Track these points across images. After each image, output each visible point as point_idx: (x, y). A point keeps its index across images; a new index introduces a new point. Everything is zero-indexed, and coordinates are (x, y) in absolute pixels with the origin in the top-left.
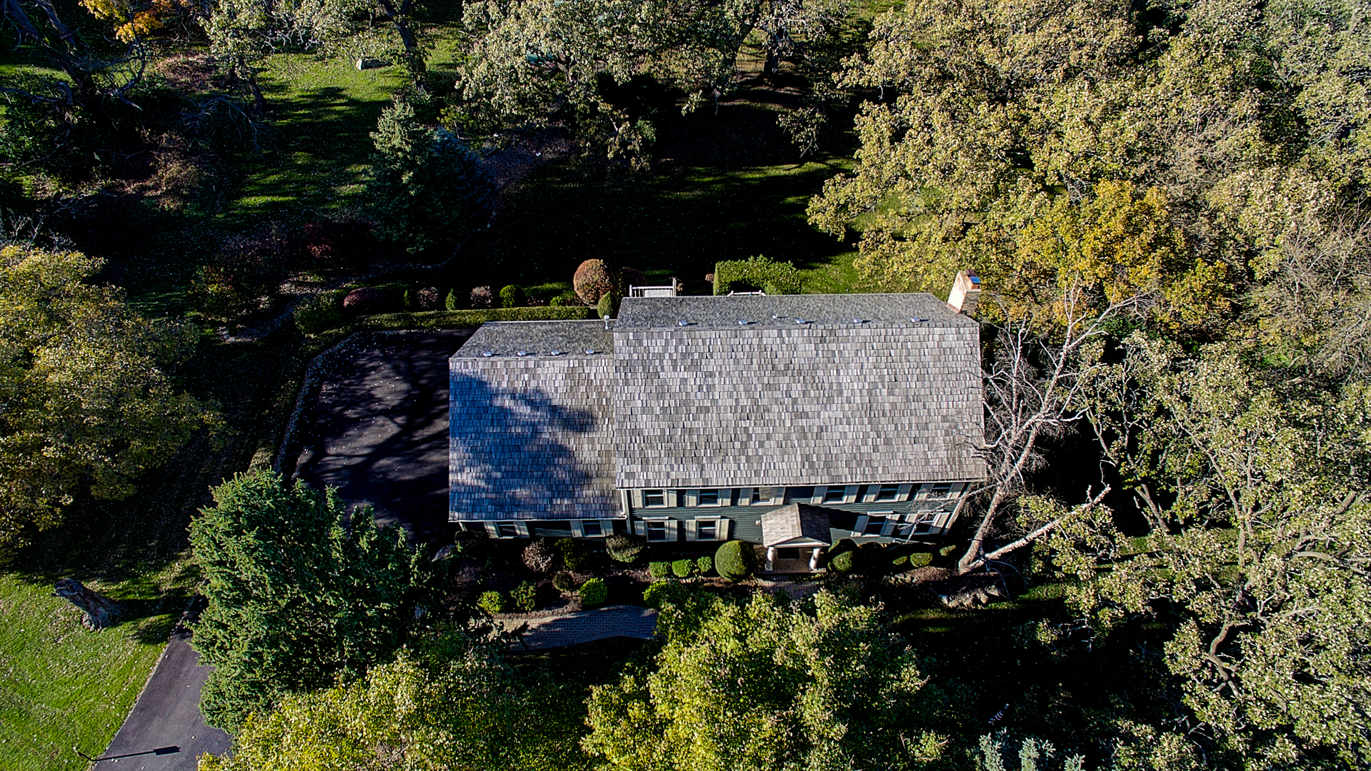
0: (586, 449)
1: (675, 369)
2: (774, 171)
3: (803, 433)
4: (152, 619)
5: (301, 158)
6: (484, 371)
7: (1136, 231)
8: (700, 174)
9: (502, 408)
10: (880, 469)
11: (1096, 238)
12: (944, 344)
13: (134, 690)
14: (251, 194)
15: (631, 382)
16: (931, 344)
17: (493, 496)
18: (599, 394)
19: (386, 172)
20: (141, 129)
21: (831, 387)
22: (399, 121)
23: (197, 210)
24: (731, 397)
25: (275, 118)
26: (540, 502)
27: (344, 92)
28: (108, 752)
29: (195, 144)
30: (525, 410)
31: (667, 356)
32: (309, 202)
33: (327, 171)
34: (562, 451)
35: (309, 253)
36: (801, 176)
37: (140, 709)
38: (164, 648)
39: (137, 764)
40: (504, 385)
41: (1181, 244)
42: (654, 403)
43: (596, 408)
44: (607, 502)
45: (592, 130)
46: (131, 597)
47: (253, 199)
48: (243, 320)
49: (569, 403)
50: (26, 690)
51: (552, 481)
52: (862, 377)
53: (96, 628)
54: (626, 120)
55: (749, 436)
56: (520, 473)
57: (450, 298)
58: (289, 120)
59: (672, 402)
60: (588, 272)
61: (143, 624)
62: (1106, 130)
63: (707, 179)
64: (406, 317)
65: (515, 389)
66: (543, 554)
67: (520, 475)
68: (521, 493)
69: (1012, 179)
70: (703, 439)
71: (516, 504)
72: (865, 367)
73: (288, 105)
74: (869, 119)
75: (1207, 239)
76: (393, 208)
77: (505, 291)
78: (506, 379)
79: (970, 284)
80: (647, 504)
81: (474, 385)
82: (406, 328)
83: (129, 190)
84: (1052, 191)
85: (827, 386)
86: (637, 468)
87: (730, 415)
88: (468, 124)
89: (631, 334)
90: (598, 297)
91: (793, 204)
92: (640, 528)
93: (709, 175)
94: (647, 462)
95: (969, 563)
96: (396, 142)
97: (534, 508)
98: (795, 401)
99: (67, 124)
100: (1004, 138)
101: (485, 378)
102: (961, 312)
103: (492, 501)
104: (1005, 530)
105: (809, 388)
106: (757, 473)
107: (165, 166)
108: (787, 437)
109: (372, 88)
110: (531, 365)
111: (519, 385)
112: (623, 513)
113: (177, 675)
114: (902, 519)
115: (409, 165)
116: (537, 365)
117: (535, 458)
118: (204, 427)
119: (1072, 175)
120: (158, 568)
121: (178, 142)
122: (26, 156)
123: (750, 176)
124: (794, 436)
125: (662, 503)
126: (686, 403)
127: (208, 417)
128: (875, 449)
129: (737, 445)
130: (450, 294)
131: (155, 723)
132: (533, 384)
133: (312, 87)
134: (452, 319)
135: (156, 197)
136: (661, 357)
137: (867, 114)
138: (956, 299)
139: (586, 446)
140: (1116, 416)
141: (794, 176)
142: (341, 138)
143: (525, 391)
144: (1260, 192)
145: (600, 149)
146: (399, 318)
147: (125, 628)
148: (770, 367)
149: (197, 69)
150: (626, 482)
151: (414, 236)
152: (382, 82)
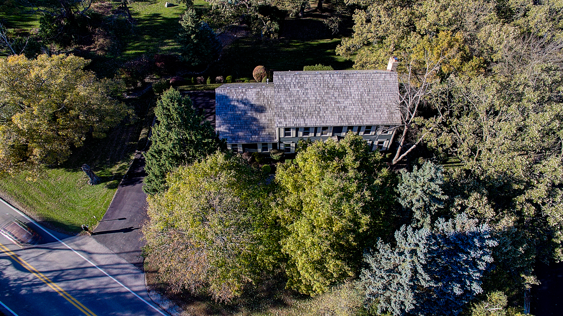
0: (263, 119)
1: (295, 88)
2: (322, 42)
3: (339, 109)
4: (111, 182)
5: (147, 38)
6: (227, 93)
7: (452, 47)
8: (295, 42)
9: (234, 106)
10: (365, 121)
11: (438, 49)
12: (386, 79)
13: (108, 202)
14: (130, 50)
15: (280, 92)
16: (381, 79)
17: (231, 135)
18: (268, 100)
19: (185, 35)
20: (88, 27)
21: (348, 94)
22: (190, 16)
23: (111, 55)
24: (314, 96)
25: (136, 24)
26: (248, 137)
27: (161, 15)
28: (103, 219)
29: (108, 32)
30: (242, 106)
31: (292, 83)
32: (151, 52)
33: (158, 42)
34: (255, 119)
35: (156, 66)
36: (332, 43)
37: (111, 207)
38: (117, 190)
39: (113, 223)
40: (235, 97)
41: (468, 51)
42: (288, 99)
43: (267, 105)
44: (271, 136)
45: (256, 25)
46: (103, 176)
47: (131, 51)
48: (132, 90)
49: (257, 103)
50: (73, 202)
51: (252, 130)
52: (358, 90)
53: (93, 185)
54: (269, 20)
55: (320, 109)
56: (241, 127)
57: (208, 80)
58: (141, 25)
59: (294, 98)
60: (258, 70)
61: (108, 183)
62: (442, 14)
63: (298, 44)
64: (192, 87)
65: (238, 99)
66: (248, 156)
67: (240, 128)
68: (241, 134)
69: (408, 33)
70: (305, 110)
71: (239, 138)
72: (359, 86)
73: (140, 20)
74: (358, 15)
75: (477, 49)
76: (187, 48)
77: (228, 78)
78: (235, 95)
79: (394, 60)
80: (285, 136)
81: (224, 97)
82: (193, 90)
83: (85, 49)
84: (423, 36)
85: (346, 93)
86: (282, 120)
87: (314, 103)
88: (211, 23)
89: (280, 76)
90: (262, 79)
91: (329, 53)
92: (282, 147)
93: (298, 43)
94: (286, 119)
95: (396, 160)
96: (189, 24)
97: (246, 139)
98: (336, 98)
99: (62, 25)
100: (406, 19)
101: (228, 95)
102: (391, 71)
103: (231, 137)
104: (408, 142)
105: (340, 93)
106: (323, 122)
107: (98, 40)
108: (333, 110)
109: (171, 14)
110: (244, 90)
111: (240, 97)
112: (277, 140)
113: (123, 198)
114: (373, 142)
115: (193, 32)
116: (246, 91)
117: (246, 122)
118: (129, 115)
119: (430, 30)
120: (111, 167)
121: (102, 32)
122: (48, 36)
123: (314, 43)
124: (335, 110)
125: (290, 135)
126: (299, 99)
127: (130, 111)
128: (363, 113)
129: (316, 112)
130: (208, 79)
131: (117, 211)
132: (245, 97)
133: (149, 14)
134: (209, 87)
135: (95, 51)
136: (290, 83)
137: (357, 14)
138: (390, 67)
139: (263, 118)
140: (445, 103)
141: (330, 43)
142: (161, 31)
143: (242, 99)
144: (495, 31)
145: (259, 31)
146: (190, 87)
147: (102, 185)
148: (327, 87)
149: (105, 7)
150: (279, 125)
151: (194, 59)
152: (175, 12)
